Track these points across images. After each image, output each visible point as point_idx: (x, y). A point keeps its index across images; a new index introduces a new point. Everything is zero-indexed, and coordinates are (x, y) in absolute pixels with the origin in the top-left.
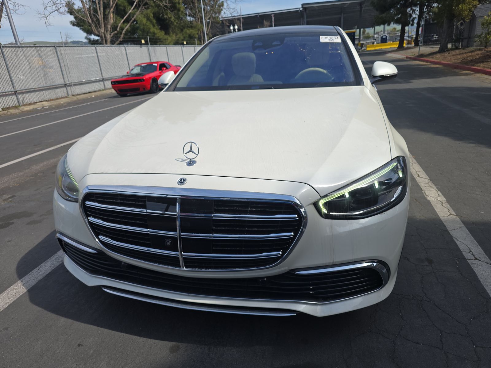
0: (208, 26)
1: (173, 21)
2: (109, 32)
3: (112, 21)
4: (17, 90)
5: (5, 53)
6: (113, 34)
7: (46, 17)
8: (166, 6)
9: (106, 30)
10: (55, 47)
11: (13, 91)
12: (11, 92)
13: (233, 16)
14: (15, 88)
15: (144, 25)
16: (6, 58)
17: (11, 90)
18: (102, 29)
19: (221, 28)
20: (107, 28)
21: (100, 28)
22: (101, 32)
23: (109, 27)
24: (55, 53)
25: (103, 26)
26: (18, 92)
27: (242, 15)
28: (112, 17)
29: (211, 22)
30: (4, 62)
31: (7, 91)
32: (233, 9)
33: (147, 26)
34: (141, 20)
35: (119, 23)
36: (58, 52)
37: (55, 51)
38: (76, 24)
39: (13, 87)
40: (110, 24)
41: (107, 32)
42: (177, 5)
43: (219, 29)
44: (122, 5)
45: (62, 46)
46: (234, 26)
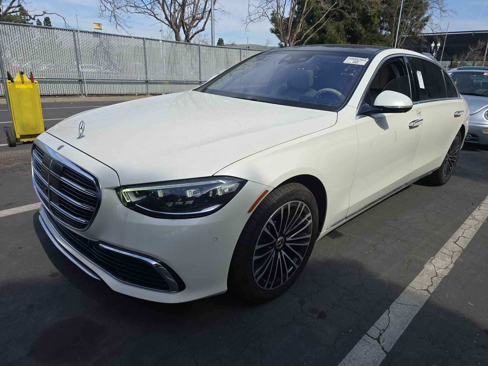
0: (402, 41)
1: (364, 33)
2: (293, 41)
3: (299, 30)
4: (202, 81)
5: (201, 50)
6: (296, 43)
7: (247, 23)
8: (354, 19)
9: (291, 37)
10: (240, 49)
11: (198, 81)
12: (197, 81)
13: (434, 32)
14: (201, 79)
15: (332, 36)
16: (201, 55)
17: (198, 80)
18: (288, 37)
19: (417, 44)
20: (293, 36)
21: (286, 37)
22: (286, 40)
23: (295, 35)
24: (239, 54)
25: (289, 34)
26: (202, 82)
27: (448, 33)
28: (300, 26)
29: (405, 37)
30: (198, 57)
31: (195, 80)
32: (436, 25)
33: (335, 37)
34: (330, 31)
35: (305, 33)
36: (242, 54)
37: (239, 53)
38: (274, 31)
39: (200, 78)
40: (297, 33)
41: (291, 40)
42: (372, 18)
43: (415, 45)
44: (318, 16)
45: (246, 49)
46: (436, 44)
